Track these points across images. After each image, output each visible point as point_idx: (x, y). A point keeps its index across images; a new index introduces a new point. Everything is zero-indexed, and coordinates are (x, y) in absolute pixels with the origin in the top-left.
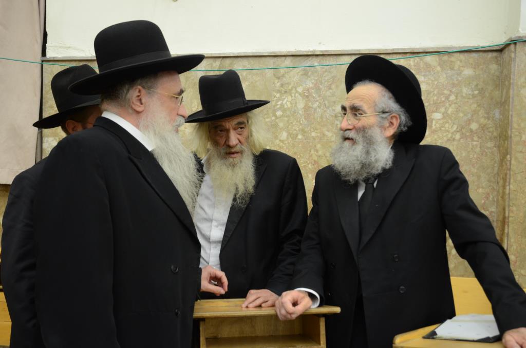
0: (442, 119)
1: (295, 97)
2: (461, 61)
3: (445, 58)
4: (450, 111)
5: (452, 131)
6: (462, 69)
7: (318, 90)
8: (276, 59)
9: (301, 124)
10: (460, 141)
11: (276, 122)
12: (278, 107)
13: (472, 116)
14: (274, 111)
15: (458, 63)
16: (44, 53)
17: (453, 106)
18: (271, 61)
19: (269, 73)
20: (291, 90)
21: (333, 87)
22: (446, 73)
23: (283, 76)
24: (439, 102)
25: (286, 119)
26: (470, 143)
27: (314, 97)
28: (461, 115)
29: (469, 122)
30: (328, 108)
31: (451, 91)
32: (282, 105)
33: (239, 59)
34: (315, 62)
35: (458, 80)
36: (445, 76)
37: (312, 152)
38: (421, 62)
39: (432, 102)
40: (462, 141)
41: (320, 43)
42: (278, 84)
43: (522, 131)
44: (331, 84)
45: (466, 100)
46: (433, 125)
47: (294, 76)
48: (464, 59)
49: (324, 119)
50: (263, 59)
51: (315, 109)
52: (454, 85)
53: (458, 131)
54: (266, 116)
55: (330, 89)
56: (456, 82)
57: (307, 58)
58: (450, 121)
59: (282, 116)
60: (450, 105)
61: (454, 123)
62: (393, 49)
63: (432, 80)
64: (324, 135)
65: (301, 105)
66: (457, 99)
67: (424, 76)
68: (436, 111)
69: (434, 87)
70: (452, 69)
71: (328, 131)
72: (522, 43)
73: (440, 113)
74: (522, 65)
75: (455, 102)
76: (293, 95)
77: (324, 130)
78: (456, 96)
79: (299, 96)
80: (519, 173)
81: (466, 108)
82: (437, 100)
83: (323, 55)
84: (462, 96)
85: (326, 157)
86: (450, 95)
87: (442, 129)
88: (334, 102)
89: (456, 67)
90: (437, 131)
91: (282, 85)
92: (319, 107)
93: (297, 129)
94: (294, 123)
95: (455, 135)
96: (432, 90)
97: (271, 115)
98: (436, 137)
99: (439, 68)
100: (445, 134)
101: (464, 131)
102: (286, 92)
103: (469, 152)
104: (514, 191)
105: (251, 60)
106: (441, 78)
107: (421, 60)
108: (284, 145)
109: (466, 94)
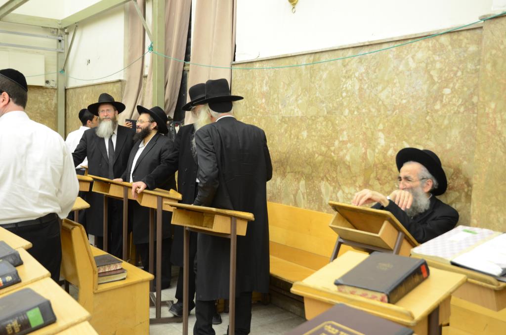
0: (451, 94)
1: (354, 80)
2: (467, 39)
3: (455, 36)
4: (456, 87)
5: (458, 104)
6: (468, 46)
7: (367, 73)
8: (343, 51)
9: (357, 103)
10: (463, 114)
11: (343, 102)
12: (344, 89)
13: (474, 90)
14: (342, 93)
15: (465, 41)
16: (234, 60)
17: (459, 81)
18: (341, 52)
19: (340, 62)
20: (351, 75)
21: (377, 70)
22: (455, 52)
23: (347, 64)
24: (449, 78)
25: (348, 98)
26: (471, 115)
27: (365, 80)
28: (465, 89)
29: (471, 95)
30: (373, 88)
31: (458, 68)
32: (346, 88)
33: (324, 53)
34: (366, 50)
35: (464, 56)
36: (454, 54)
37: (363, 125)
38: (437, 43)
39: (443, 79)
40: (465, 114)
41: (373, 34)
42: (344, 71)
43: (486, 104)
44: (375, 69)
45: (470, 75)
46: (444, 100)
47: (354, 63)
48: (469, 36)
49: (371, 98)
50: (337, 52)
51: (365, 90)
52: (461, 62)
53: (462, 105)
54: (337, 97)
55: (375, 72)
56: (462, 59)
57: (361, 48)
58: (456, 96)
59: (346, 96)
60: (457, 81)
61: (460, 98)
62: (416, 34)
63: (445, 59)
64: (370, 111)
65: (357, 87)
66: (462, 74)
67: (439, 55)
68: (446, 87)
69: (446, 64)
70: (460, 47)
71: (373, 107)
72: (489, 21)
73: (449, 88)
74: (488, 42)
75: (461, 77)
76: (353, 79)
77: (370, 106)
78: (462, 72)
79: (356, 81)
80: (482, 143)
81: (470, 82)
82: (448, 76)
83: (370, 45)
84: (467, 72)
85: (371, 129)
86: (457, 71)
87: (451, 103)
88: (377, 84)
89: (463, 45)
90: (446, 105)
91: (347, 72)
92: (368, 88)
93: (354, 107)
94: (353, 102)
95: (460, 108)
96: (444, 68)
97: (340, 96)
98: (445, 110)
99: (450, 47)
100: (452, 108)
101: (467, 104)
102: (348, 77)
103: (470, 124)
104: (478, 159)
105: (330, 53)
106: (451, 56)
107: (437, 41)
108: (346, 120)
109: (470, 70)
